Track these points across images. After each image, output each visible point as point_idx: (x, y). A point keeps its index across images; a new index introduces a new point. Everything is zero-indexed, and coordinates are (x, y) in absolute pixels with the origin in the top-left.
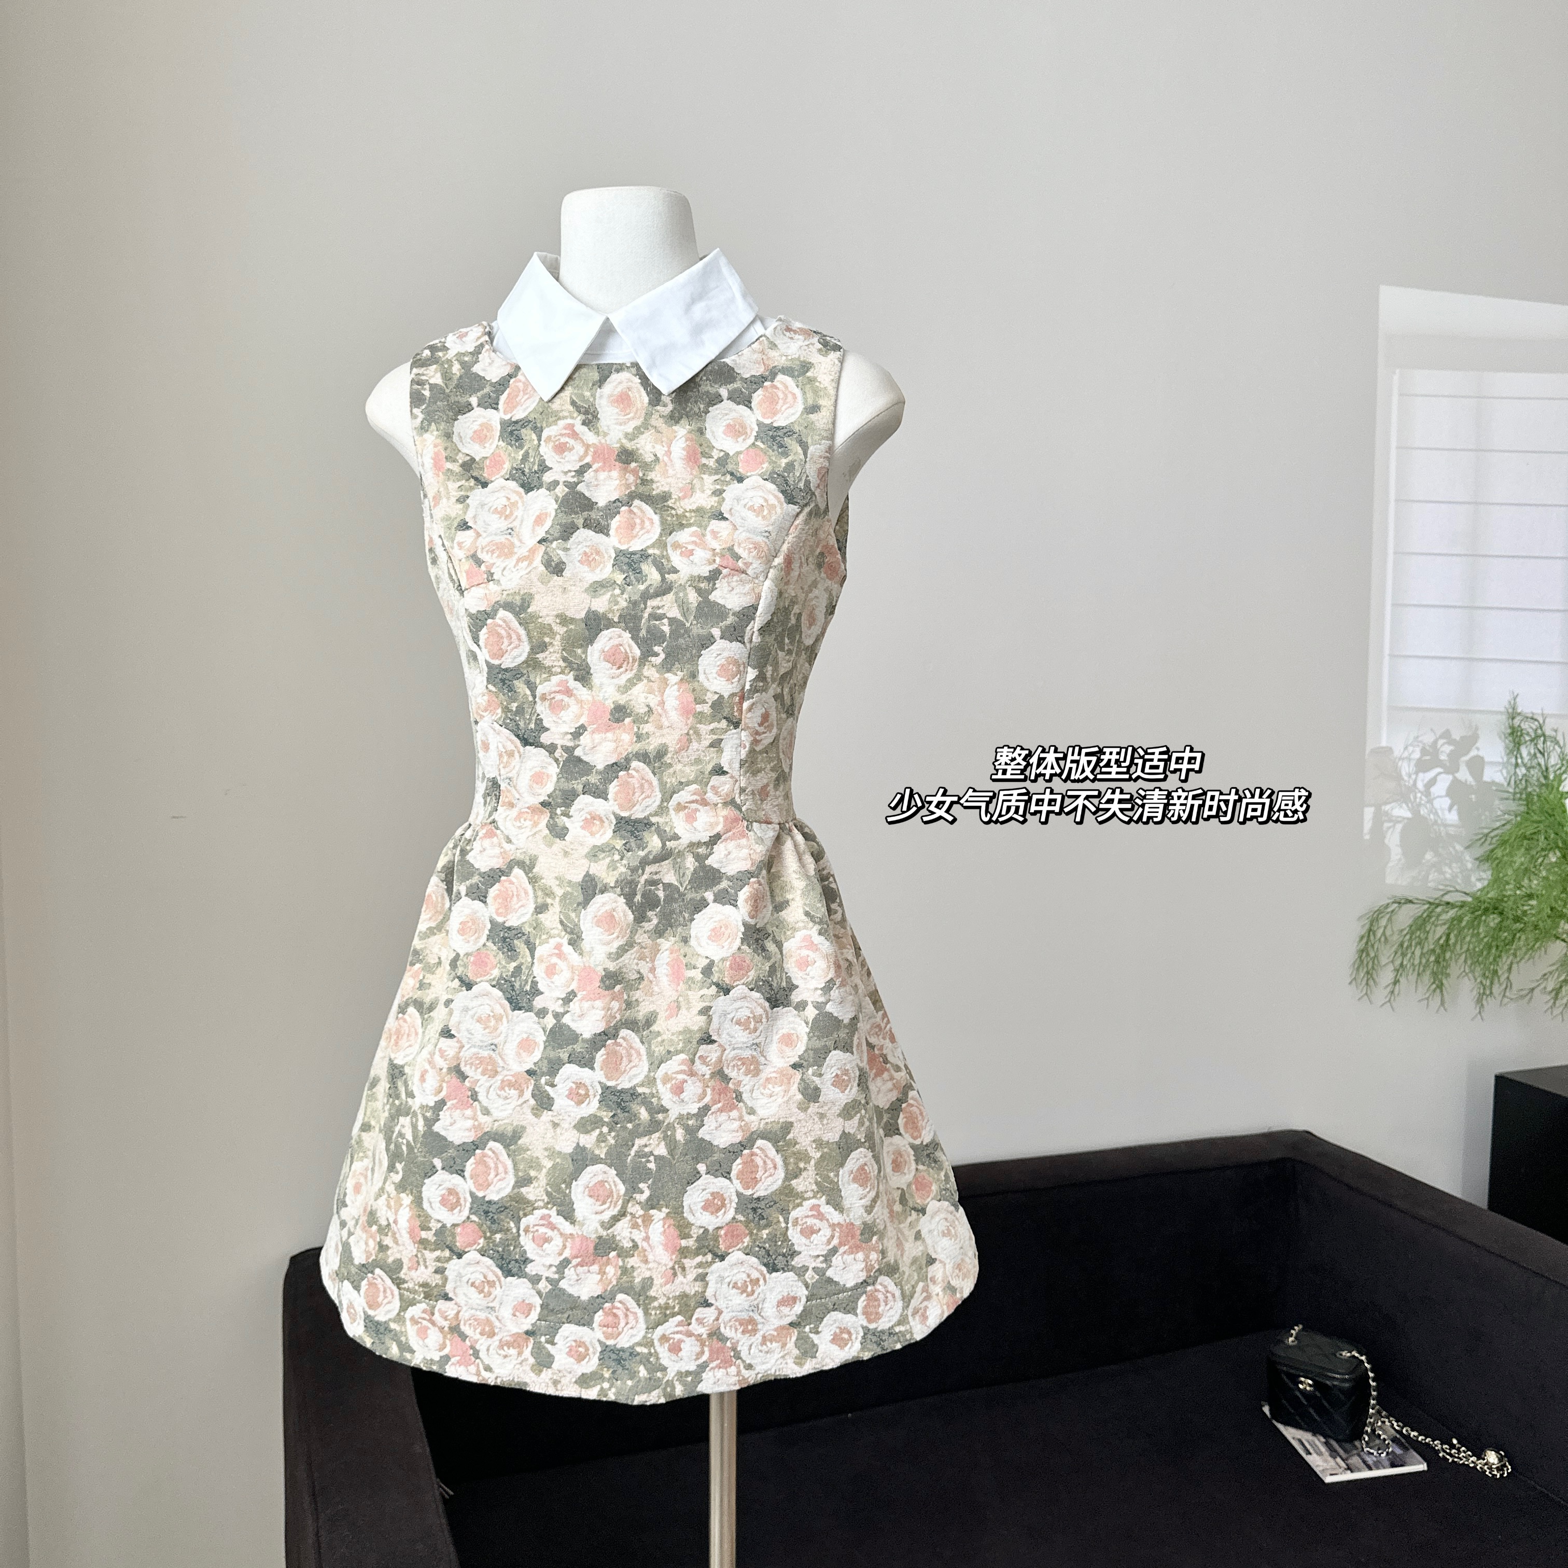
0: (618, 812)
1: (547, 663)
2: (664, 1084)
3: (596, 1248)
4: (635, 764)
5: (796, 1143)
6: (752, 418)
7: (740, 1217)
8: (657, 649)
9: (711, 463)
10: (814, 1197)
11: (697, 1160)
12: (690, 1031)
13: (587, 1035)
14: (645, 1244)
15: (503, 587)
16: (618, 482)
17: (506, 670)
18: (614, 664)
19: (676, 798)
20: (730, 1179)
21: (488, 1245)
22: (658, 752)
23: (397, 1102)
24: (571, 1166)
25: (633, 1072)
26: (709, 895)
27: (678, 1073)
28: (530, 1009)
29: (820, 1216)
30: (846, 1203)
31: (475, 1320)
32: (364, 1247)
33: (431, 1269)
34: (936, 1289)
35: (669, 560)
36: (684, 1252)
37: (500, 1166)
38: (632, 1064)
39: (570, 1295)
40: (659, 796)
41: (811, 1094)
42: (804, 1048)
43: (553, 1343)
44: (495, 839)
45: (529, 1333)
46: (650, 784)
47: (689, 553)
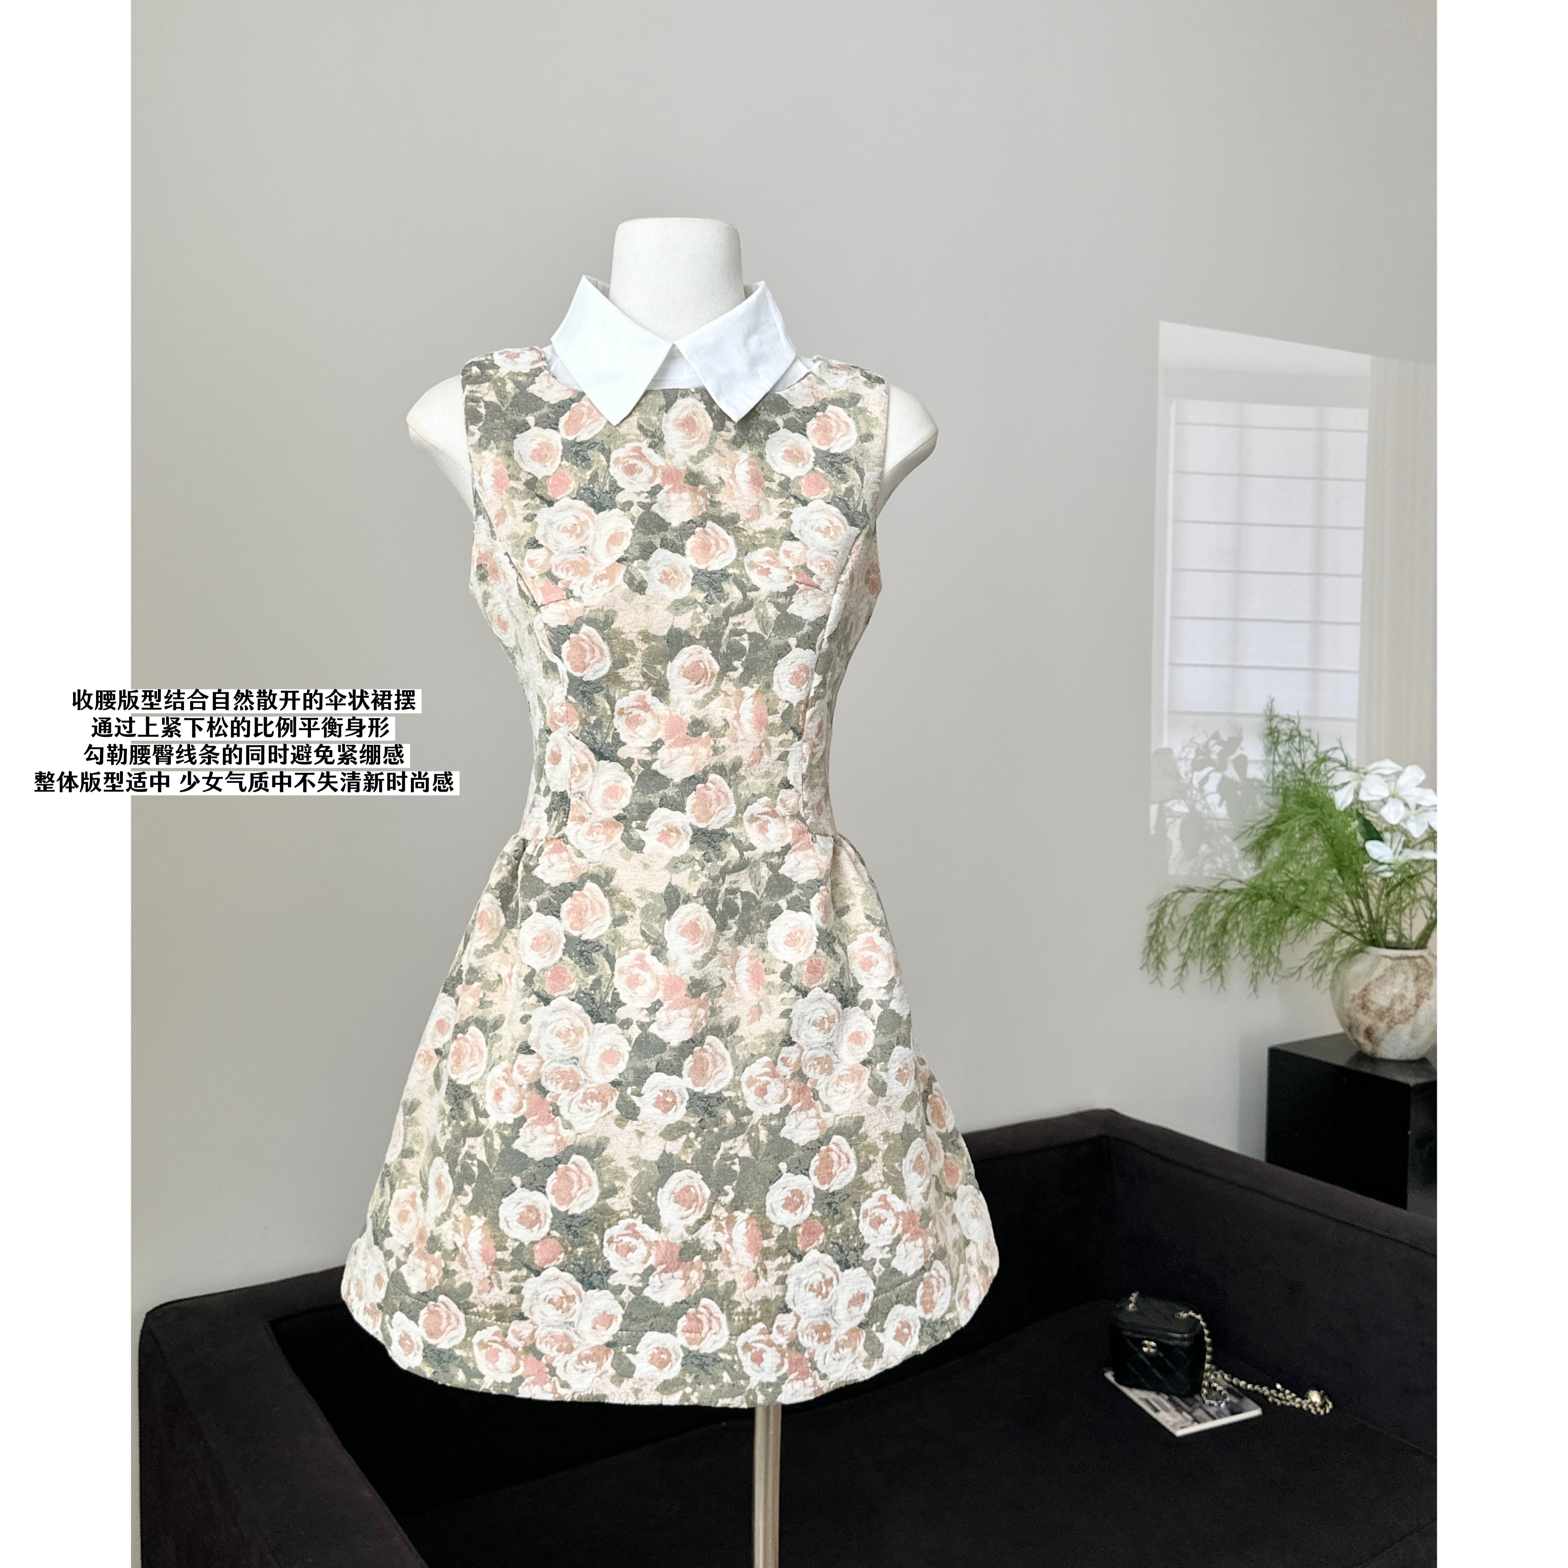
0: (695, 823)
1: (627, 678)
2: (749, 1086)
3: (681, 1253)
4: (712, 777)
5: (867, 1137)
6: (809, 444)
7: (817, 1214)
8: (736, 663)
9: (774, 486)
10: (882, 1188)
11: (779, 1159)
12: (772, 1034)
13: (675, 1043)
14: (728, 1247)
15: (586, 604)
16: (689, 503)
17: (587, 683)
18: (692, 680)
19: (750, 810)
20: (808, 1175)
21: (569, 1259)
22: (734, 764)
23: (463, 1123)
24: (658, 1174)
25: (718, 1078)
26: (783, 903)
27: (761, 1075)
28: (613, 1021)
29: (887, 1206)
30: (908, 1192)
31: (552, 1337)
32: (424, 1274)
33: (506, 1290)
34: (973, 1270)
35: (748, 579)
36: (766, 1254)
37: (584, 1178)
38: (718, 1069)
39: (654, 1303)
40: (733, 807)
41: (879, 1089)
42: (871, 1046)
43: (634, 1352)
44: (564, 854)
45: (609, 1345)
46: (726, 796)
47: (766, 572)
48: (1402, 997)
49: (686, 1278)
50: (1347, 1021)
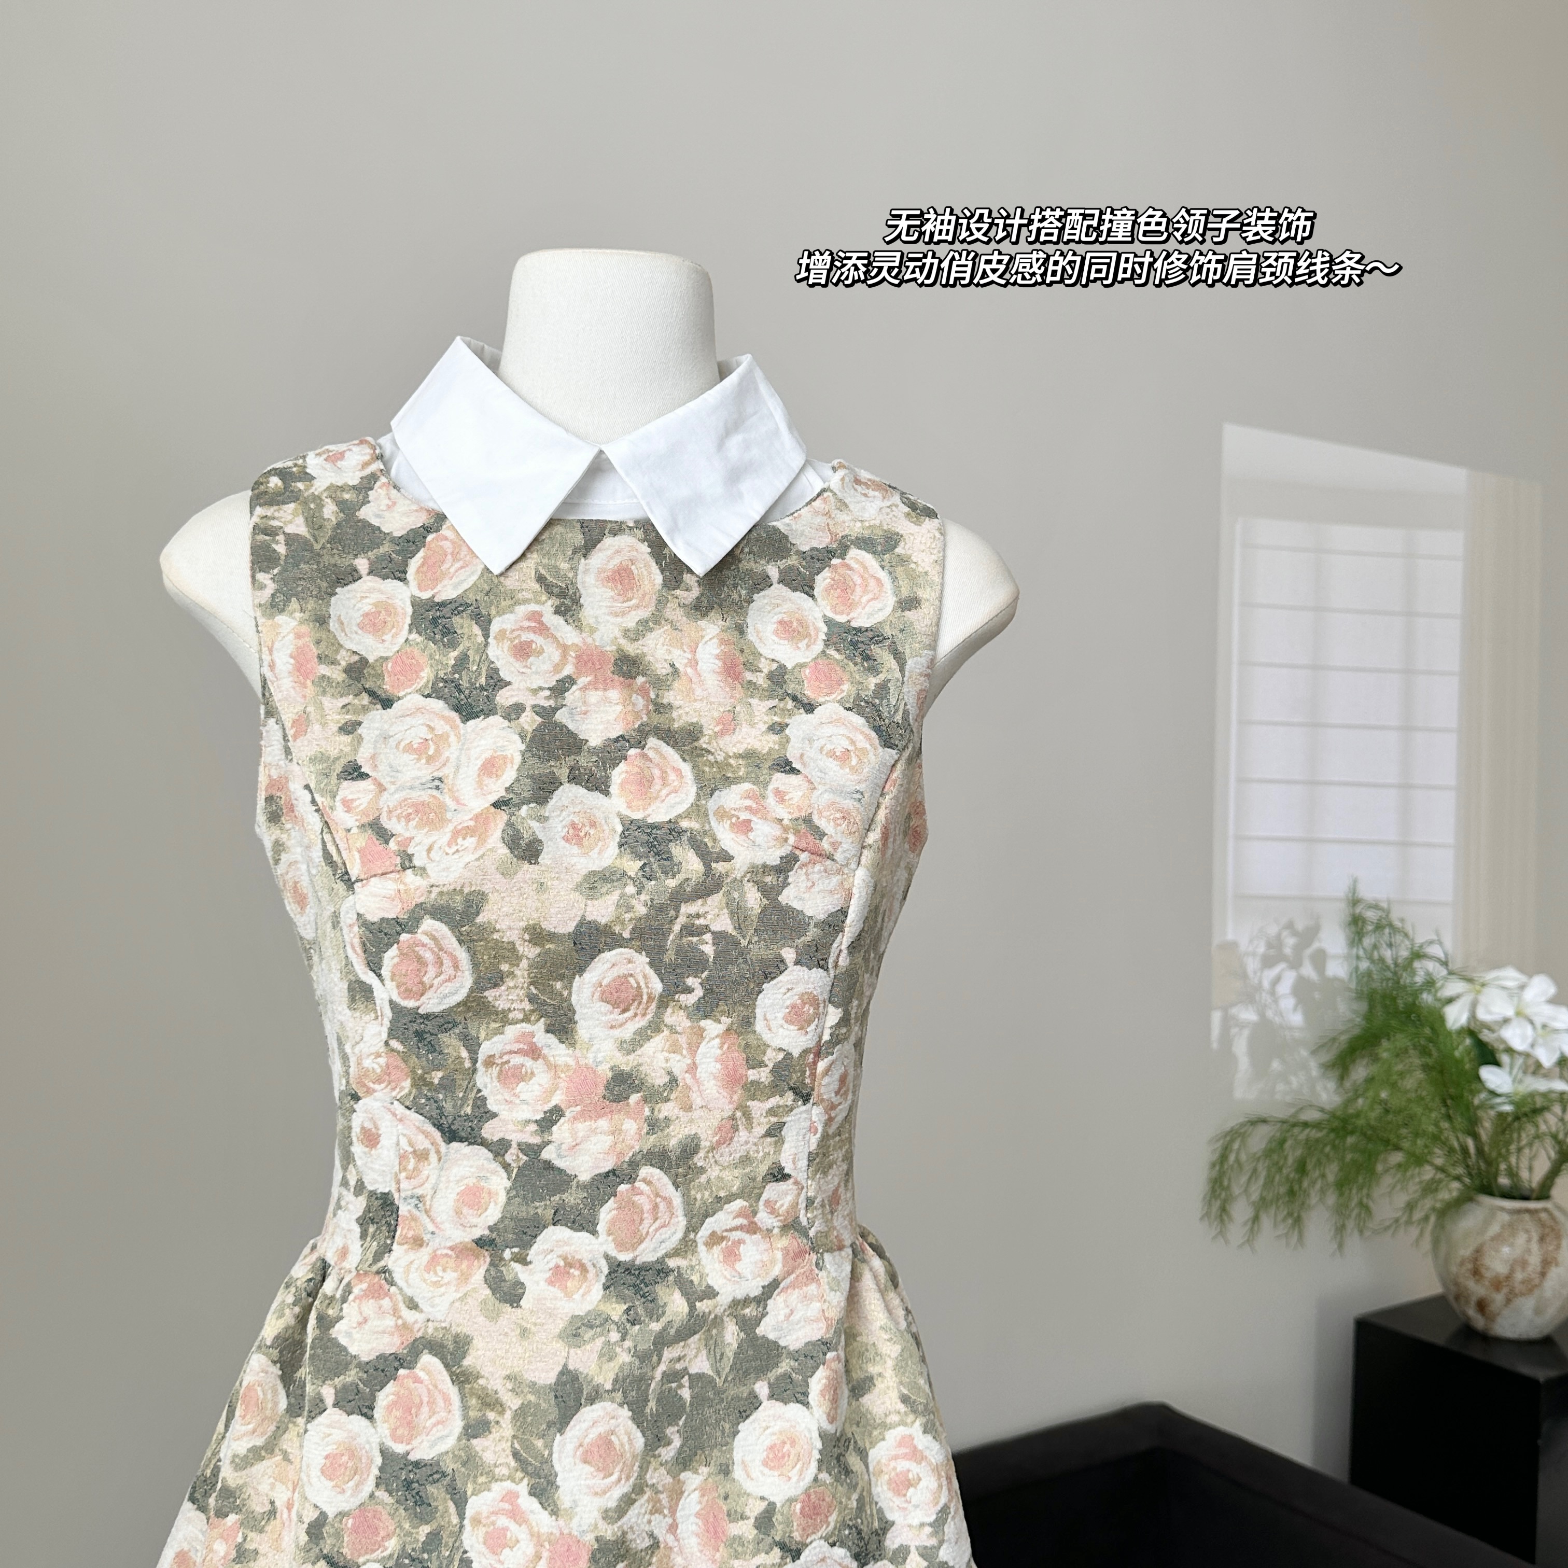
0: (613, 1253)
1: (501, 1005)
4: (645, 1171)
6: (817, 610)
8: (691, 981)
9: (760, 679)
15: (432, 881)
16: (619, 708)
17: (427, 1017)
18: (615, 1005)
19: (709, 1225)
22: (684, 1151)
26: (761, 1388)
35: (715, 840)
40: (681, 1222)
44: (386, 1303)
46: (669, 1202)
47: (745, 827)
48: (1523, 1263)
50: (1453, 1289)
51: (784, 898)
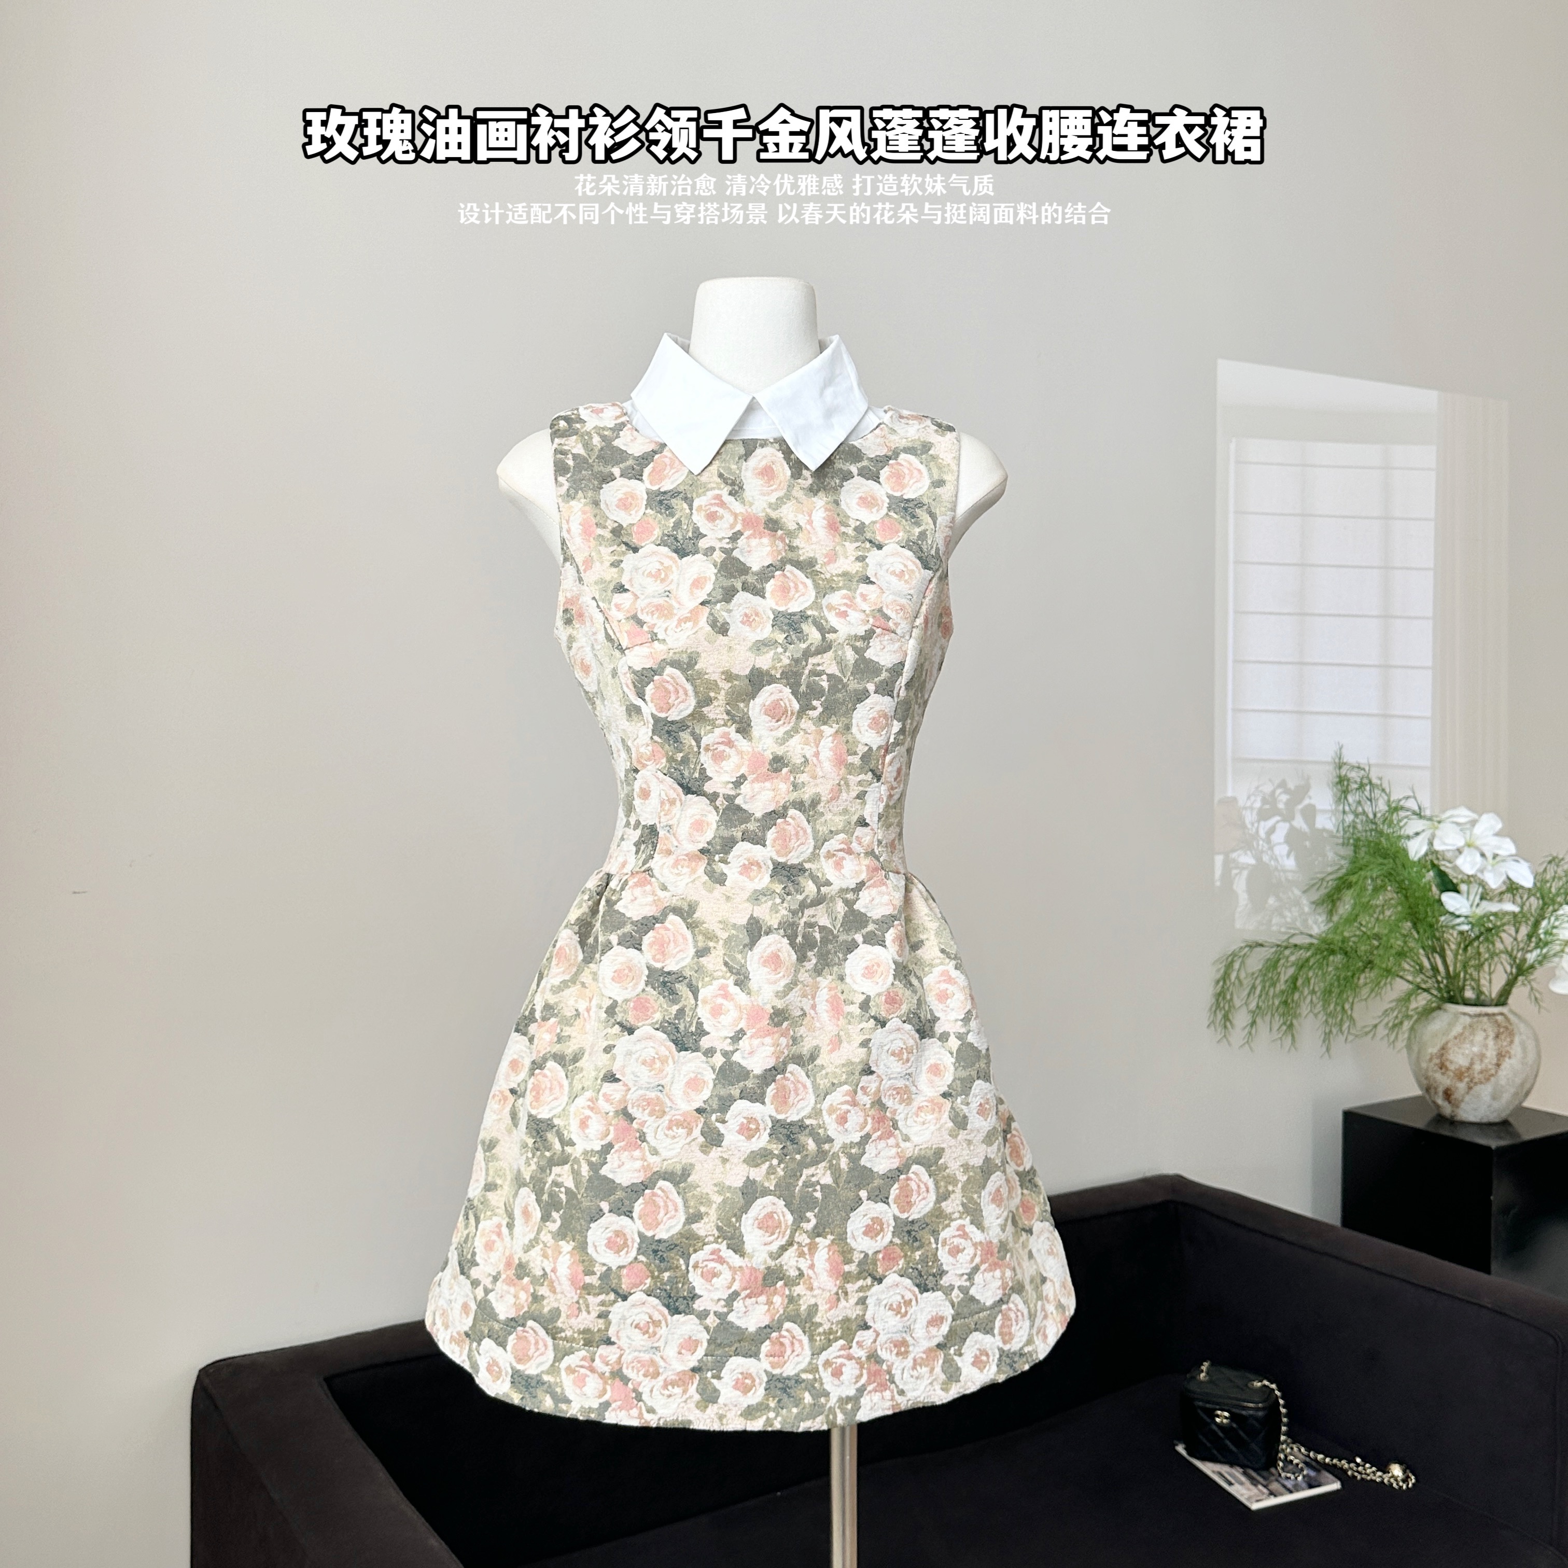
0: (775, 857)
1: (711, 716)
3: (764, 1279)
4: (792, 812)
5: (946, 1168)
6: (882, 491)
7: (897, 1241)
8: (815, 703)
9: (850, 531)
10: (960, 1218)
11: (859, 1187)
12: (852, 1063)
13: (758, 1071)
14: (811, 1272)
15: (669, 647)
16: (769, 548)
17: (672, 722)
18: (773, 718)
19: (827, 846)
20: (888, 1204)
21: (655, 1284)
22: (813, 801)
23: (547, 1154)
24: (742, 1201)
25: (799, 1106)
26: (859, 937)
27: (842, 1103)
28: (697, 1050)
29: (965, 1236)
30: (986, 1223)
31: (639, 1362)
32: (512, 1300)
33: (594, 1314)
34: (1051, 1308)
35: (827, 621)
36: (847, 1278)
37: (670, 1204)
38: (800, 1097)
39: (738, 1328)
40: (811, 843)
41: (960, 1122)
42: (951, 1078)
43: (719, 1377)
44: (648, 888)
45: (694, 1370)
46: (805, 832)
47: (844, 615)
48: (1482, 1056)
49: (769, 1303)
50: (1425, 1082)
51: (868, 654)
